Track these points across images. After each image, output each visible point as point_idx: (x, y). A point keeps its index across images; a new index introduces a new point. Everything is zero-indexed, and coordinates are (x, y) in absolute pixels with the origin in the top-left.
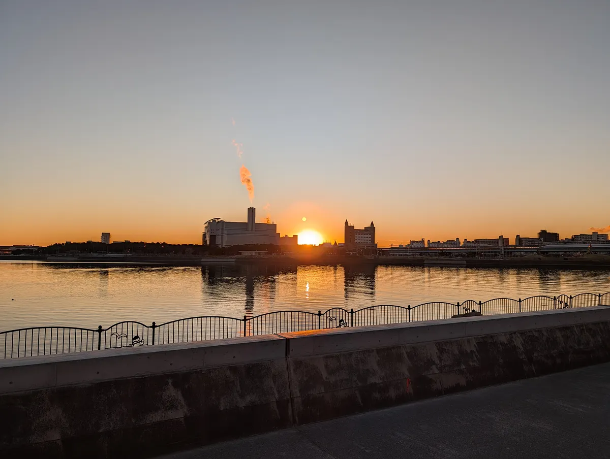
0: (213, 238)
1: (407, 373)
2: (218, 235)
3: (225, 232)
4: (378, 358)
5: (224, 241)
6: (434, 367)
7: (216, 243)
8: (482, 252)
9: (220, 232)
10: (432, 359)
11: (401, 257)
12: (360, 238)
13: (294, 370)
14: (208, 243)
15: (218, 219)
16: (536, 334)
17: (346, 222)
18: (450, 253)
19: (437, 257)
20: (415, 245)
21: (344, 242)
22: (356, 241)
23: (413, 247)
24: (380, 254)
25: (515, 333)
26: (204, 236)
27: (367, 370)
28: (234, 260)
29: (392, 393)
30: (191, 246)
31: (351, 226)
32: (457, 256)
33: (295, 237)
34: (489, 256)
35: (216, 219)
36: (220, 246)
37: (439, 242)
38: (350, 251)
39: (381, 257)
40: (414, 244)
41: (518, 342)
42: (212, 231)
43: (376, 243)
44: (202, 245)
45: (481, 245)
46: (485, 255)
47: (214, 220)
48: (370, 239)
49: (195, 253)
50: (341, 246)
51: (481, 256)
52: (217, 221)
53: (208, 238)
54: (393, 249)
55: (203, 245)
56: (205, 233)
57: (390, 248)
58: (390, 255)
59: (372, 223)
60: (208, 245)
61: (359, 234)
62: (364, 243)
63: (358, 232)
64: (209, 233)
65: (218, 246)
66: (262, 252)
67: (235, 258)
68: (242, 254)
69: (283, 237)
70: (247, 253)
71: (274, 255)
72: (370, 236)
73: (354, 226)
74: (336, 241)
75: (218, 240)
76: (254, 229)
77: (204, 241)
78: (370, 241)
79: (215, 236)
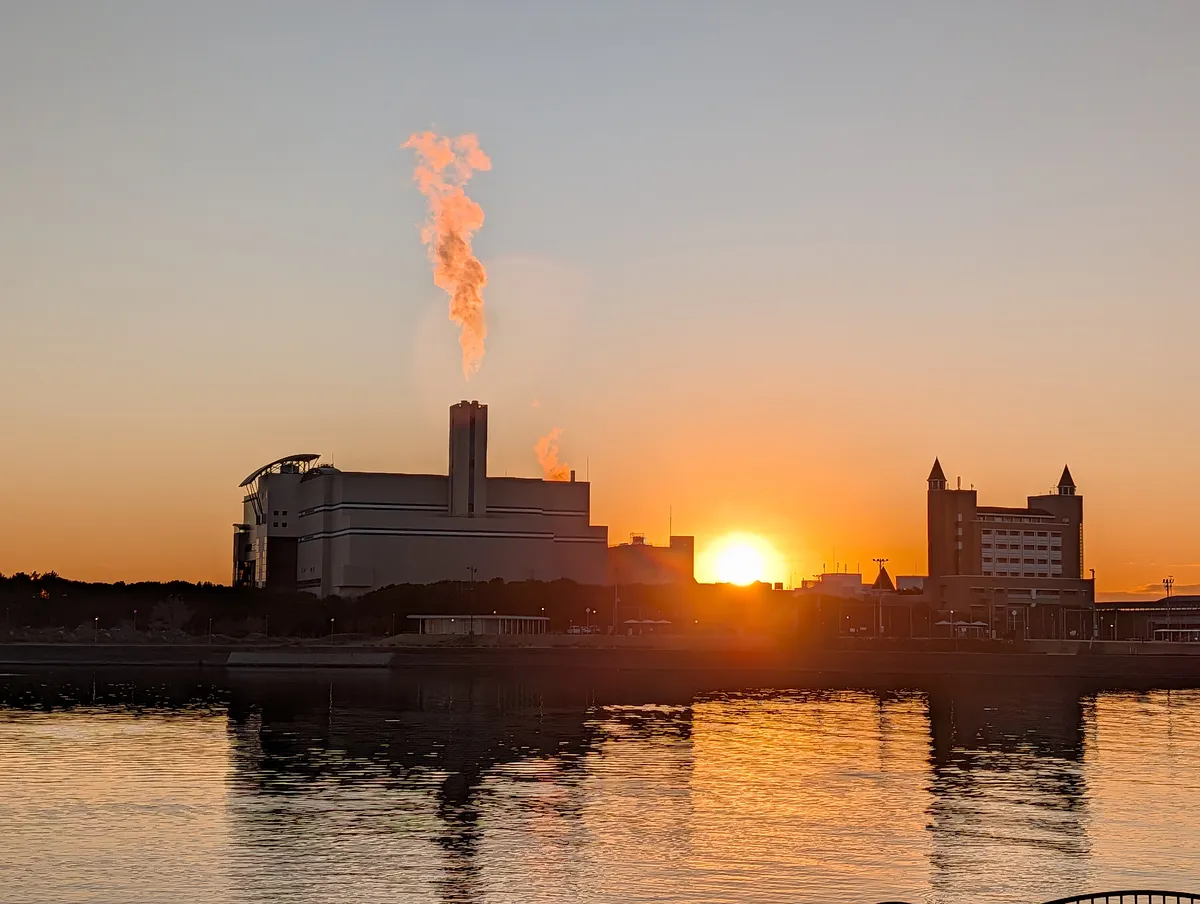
0: (282, 550)
2: (309, 538)
3: (343, 521)
5: (338, 568)
7: (300, 578)
9: (316, 523)
12: (1015, 554)
14: (261, 576)
15: (308, 458)
17: (937, 474)
21: (926, 574)
24: (1106, 633)
26: (242, 542)
28: (385, 658)
30: (179, 588)
31: (959, 492)
33: (684, 546)
35: (299, 458)
36: (317, 591)
38: (956, 617)
39: (1114, 646)
42: (281, 519)
43: (1086, 575)
44: (228, 582)
47: (288, 465)
48: (1060, 556)
49: (197, 627)
50: (909, 588)
52: (304, 467)
53: (259, 555)
54: (1176, 610)
55: (237, 584)
56: (245, 527)
57: (1161, 603)
58: (1159, 636)
59: (1066, 479)
60: (260, 586)
61: (1000, 533)
62: (1026, 574)
63: (998, 520)
64: (264, 527)
65: (308, 590)
66: (521, 620)
67: (392, 649)
68: (423, 632)
69: (624, 547)
70: (446, 627)
71: (580, 634)
72: (1058, 541)
73: (973, 494)
74: (885, 565)
75: (310, 562)
76: (480, 507)
77: (241, 566)
78: (1058, 569)
79: (294, 541)
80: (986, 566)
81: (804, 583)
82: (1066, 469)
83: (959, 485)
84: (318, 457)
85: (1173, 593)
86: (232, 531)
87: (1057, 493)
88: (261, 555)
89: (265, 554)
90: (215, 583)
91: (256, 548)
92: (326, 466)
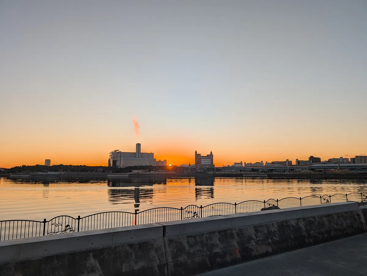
0: (114, 162)
1: (237, 245)
2: (118, 160)
3: (122, 158)
4: (219, 237)
5: (122, 164)
6: (253, 241)
8: (277, 169)
9: (119, 158)
10: (251, 236)
11: (229, 173)
12: (205, 161)
13: (168, 245)
16: (312, 220)
17: (196, 152)
18: (258, 170)
19: (250, 173)
20: (237, 166)
21: (195, 164)
24: (216, 171)
25: (300, 219)
26: (109, 161)
27: (213, 244)
29: (228, 258)
30: (101, 167)
32: (262, 172)
33: (165, 161)
34: (281, 171)
35: (116, 150)
36: (119, 167)
37: (251, 163)
38: (199, 169)
39: (217, 173)
41: (302, 224)
42: (114, 158)
43: (214, 164)
44: (108, 166)
45: (276, 165)
46: (278, 171)
47: (115, 151)
49: (103, 172)
50: (193, 166)
51: (276, 171)
52: (117, 151)
53: (111, 163)
54: (224, 168)
56: (110, 159)
57: (222, 167)
58: (222, 171)
60: (112, 166)
61: (203, 159)
62: (207, 164)
63: (203, 157)
64: (112, 159)
66: (145, 170)
67: (128, 174)
68: (133, 172)
70: (135, 171)
71: (152, 172)
72: (210, 160)
73: (200, 154)
74: (190, 163)
75: (118, 164)
76: (140, 156)
77: (109, 164)
78: (210, 163)
79: (116, 161)
80: (202, 163)
82: (211, 152)
84: (119, 150)
85: (224, 166)
86: (108, 160)
90: (106, 166)
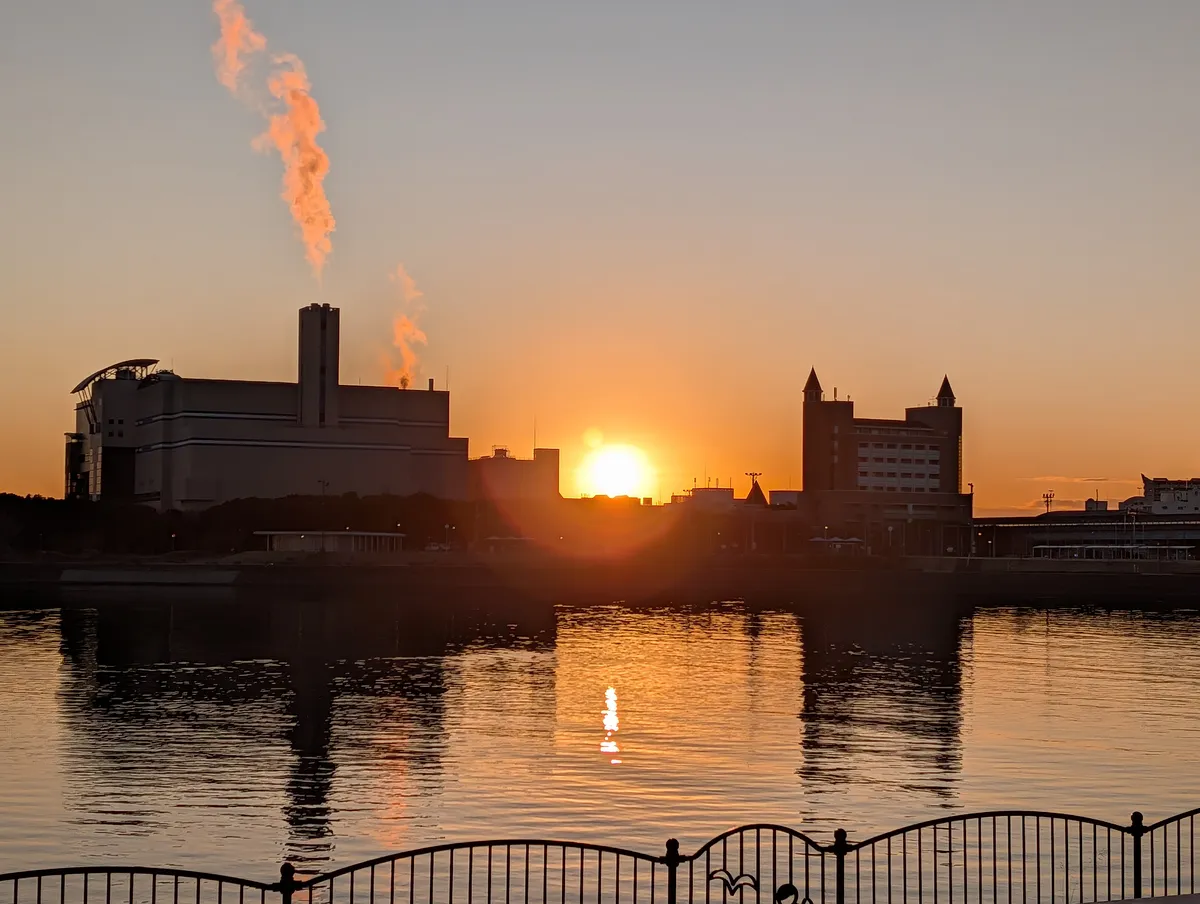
0: (119, 462)
2: (147, 448)
3: (183, 432)
5: (178, 482)
7: (138, 491)
9: (155, 433)
11: (1097, 566)
12: (891, 468)
14: (95, 488)
15: (145, 363)
17: (813, 386)
20: (1166, 503)
21: (800, 489)
22: (862, 481)
23: (1157, 509)
24: (986, 551)
26: (75, 452)
28: (229, 576)
30: (5, 501)
33: (548, 460)
35: (136, 363)
36: (157, 505)
38: (830, 534)
39: (993, 563)
40: (1164, 496)
42: (117, 428)
43: (965, 490)
44: (60, 495)
47: (124, 370)
48: (936, 470)
49: (27, 542)
50: (783, 503)
52: (141, 373)
53: (94, 467)
54: (1055, 526)
55: (70, 497)
56: (77, 436)
57: (1041, 519)
58: (1038, 553)
59: (946, 392)
60: (94, 499)
61: (877, 446)
62: (903, 489)
63: (875, 433)
64: (99, 436)
65: (145, 504)
66: (375, 537)
67: (236, 567)
68: (271, 549)
69: (485, 459)
70: (296, 544)
71: (437, 551)
72: (935, 454)
73: (849, 406)
74: (758, 479)
75: (149, 476)
76: (332, 417)
77: (74, 479)
78: (936, 483)
79: (132, 451)
81: (674, 498)
82: (946, 383)
83: (835, 396)
84: (156, 362)
85: (1054, 508)
86: (66, 442)
87: (936, 404)
88: (95, 467)
89: (99, 465)
90: (46, 495)
91: (89, 458)
92: (165, 372)
